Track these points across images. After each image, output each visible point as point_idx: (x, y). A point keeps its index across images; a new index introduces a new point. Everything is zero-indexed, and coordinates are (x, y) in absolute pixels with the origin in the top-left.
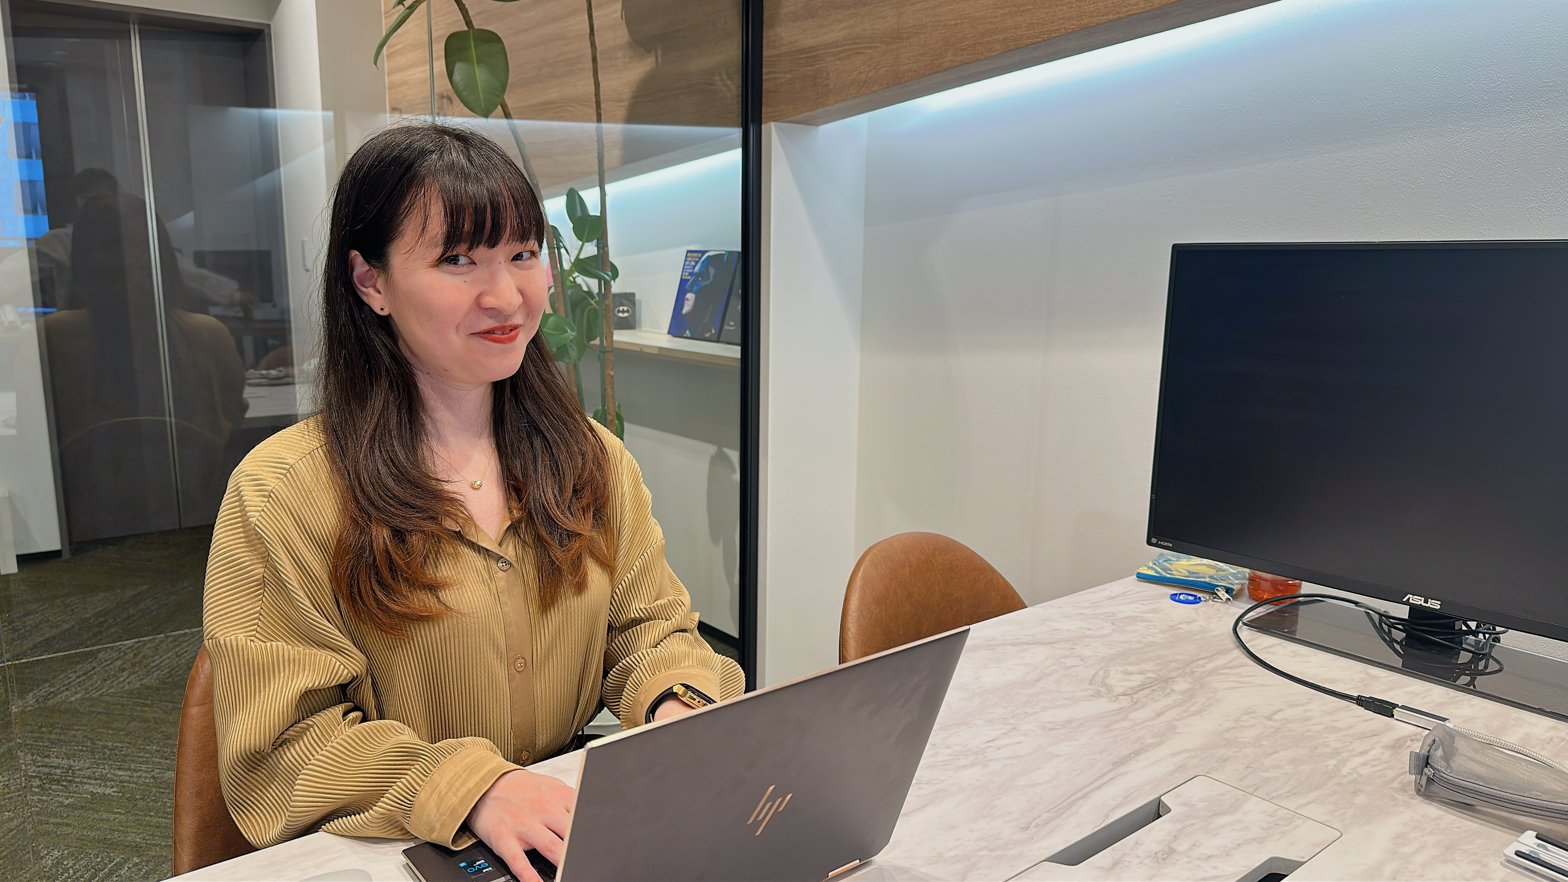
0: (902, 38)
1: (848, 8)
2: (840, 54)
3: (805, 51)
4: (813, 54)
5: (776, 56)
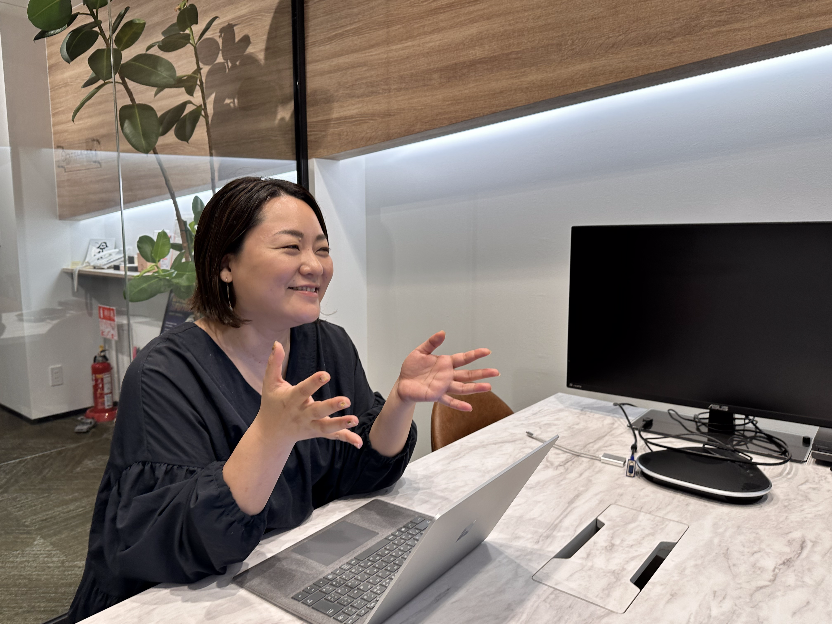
0: (390, 115)
1: (358, 97)
2: (354, 122)
3: (333, 120)
4: (338, 122)
5: (315, 122)
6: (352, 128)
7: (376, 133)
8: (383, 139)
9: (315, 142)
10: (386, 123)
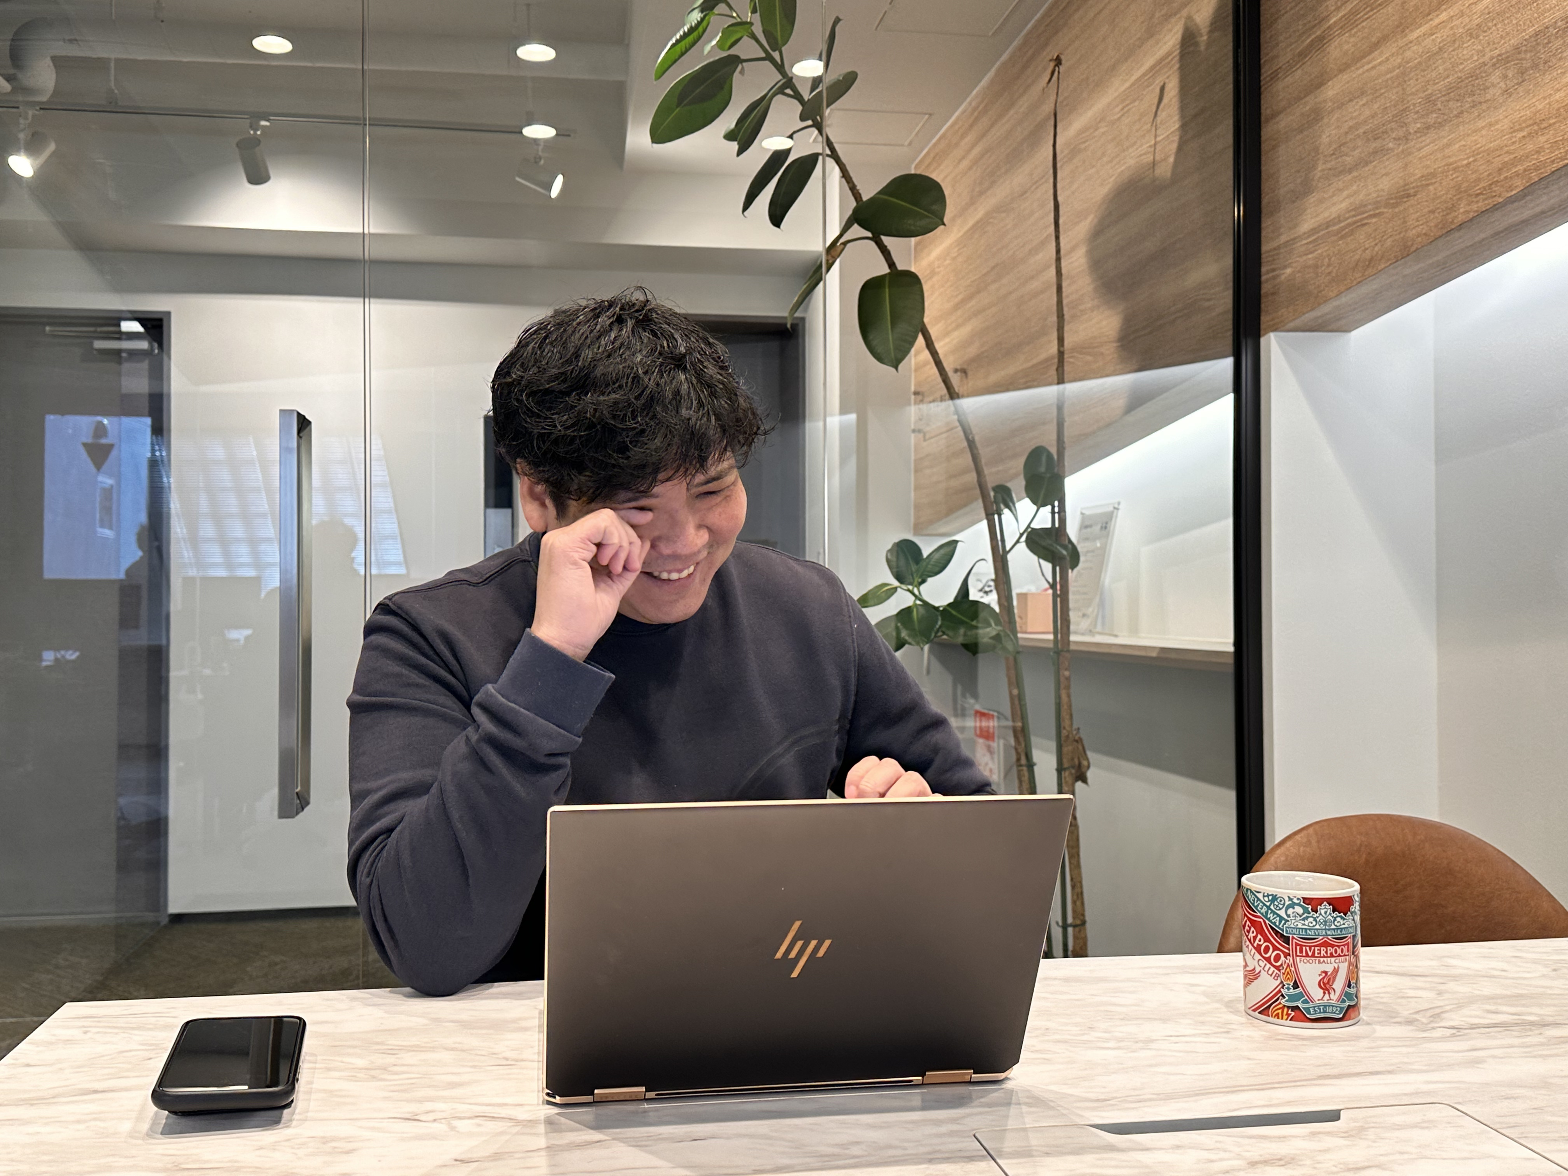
0: (1409, 196)
1: (1350, 171)
2: (1343, 230)
3: (1306, 235)
4: (1314, 238)
5: (1275, 249)
6: (1339, 245)
7: (1382, 245)
8: (1395, 257)
9: (1273, 294)
10: (1401, 217)
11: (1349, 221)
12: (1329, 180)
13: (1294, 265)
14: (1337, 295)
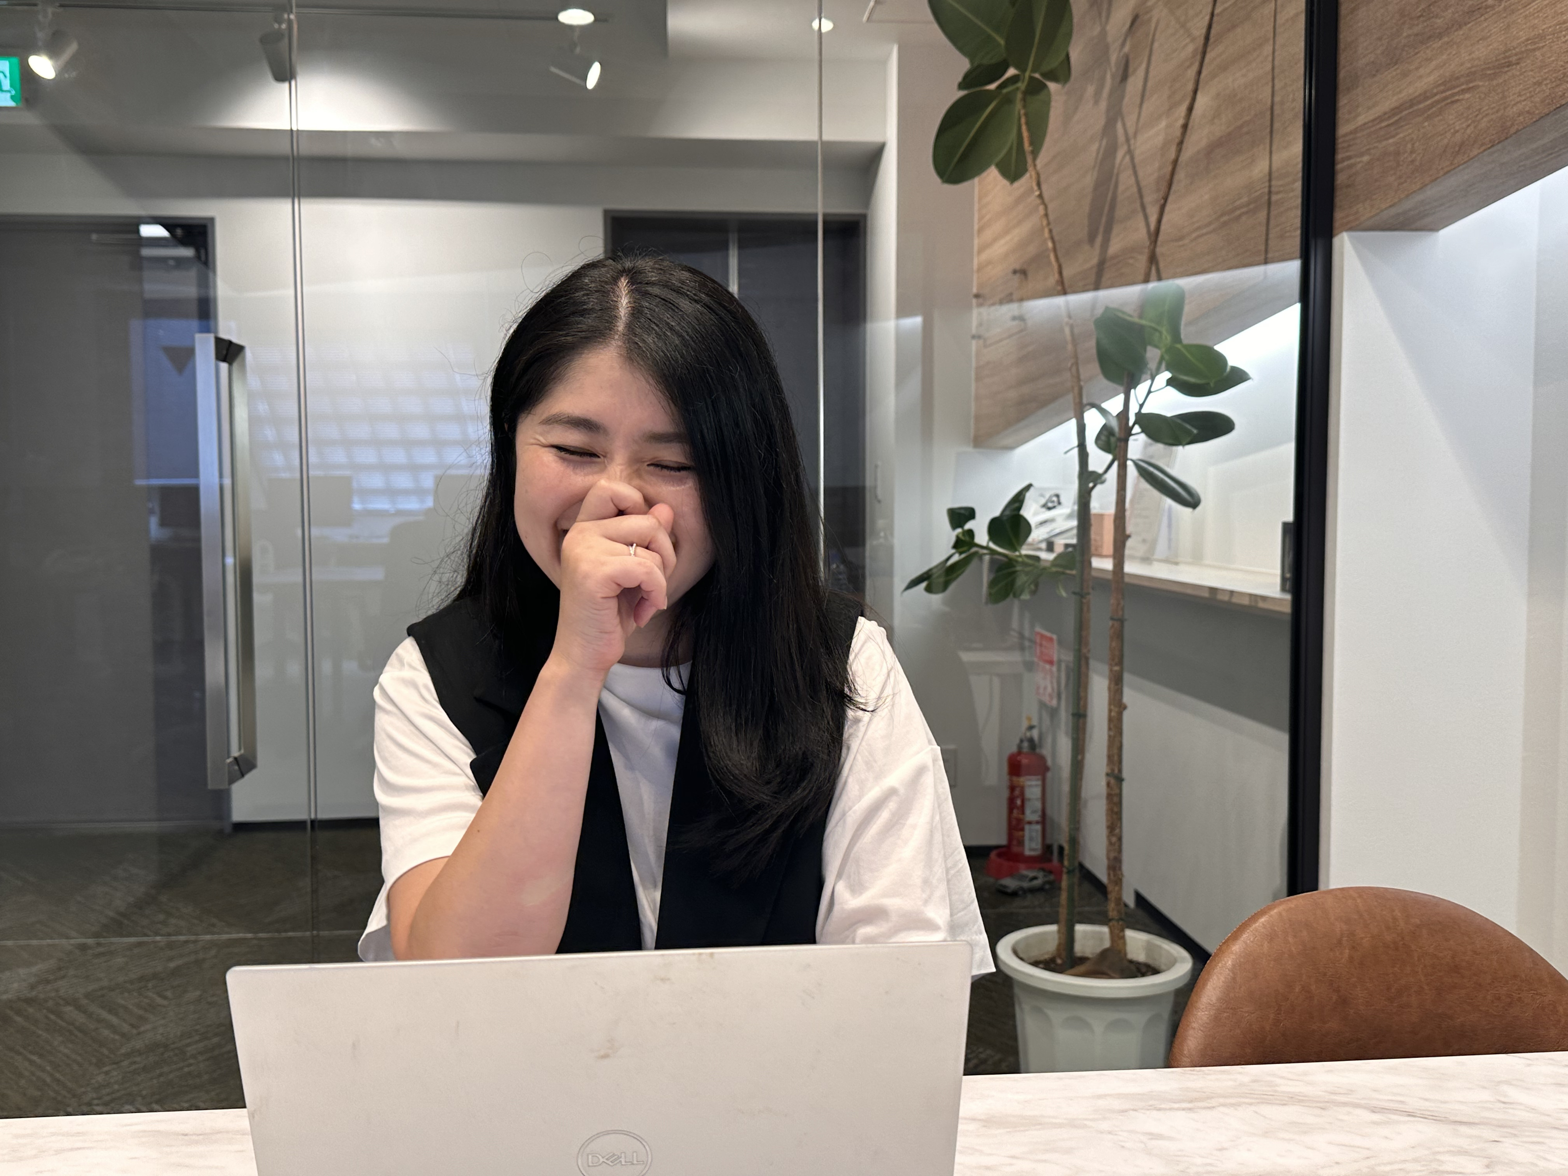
0: (1510, 64)
2: (1429, 109)
3: (1386, 116)
4: (1396, 118)
5: (1351, 133)
6: (1424, 127)
7: (1475, 127)
8: (1490, 141)
9: (1348, 186)
10: (1499, 91)
11: (1437, 97)
12: (1416, 48)
13: (1373, 151)
14: (1421, 188)
